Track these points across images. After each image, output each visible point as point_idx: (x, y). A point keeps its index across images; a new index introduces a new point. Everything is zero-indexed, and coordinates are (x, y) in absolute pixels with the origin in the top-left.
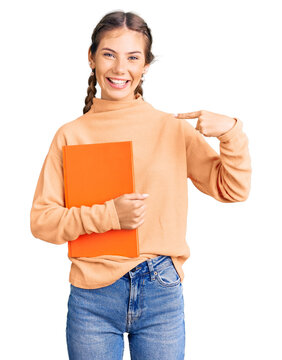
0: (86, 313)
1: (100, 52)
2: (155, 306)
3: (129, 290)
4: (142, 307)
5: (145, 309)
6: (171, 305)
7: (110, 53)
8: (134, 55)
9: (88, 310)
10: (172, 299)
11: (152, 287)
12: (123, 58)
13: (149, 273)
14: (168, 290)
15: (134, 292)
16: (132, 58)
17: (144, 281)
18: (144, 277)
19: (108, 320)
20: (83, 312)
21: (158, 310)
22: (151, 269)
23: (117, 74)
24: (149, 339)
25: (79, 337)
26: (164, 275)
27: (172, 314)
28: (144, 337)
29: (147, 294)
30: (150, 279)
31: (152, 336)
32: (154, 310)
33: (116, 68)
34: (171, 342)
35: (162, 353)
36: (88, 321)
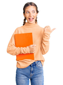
2: (37, 72)
3: (31, 69)
4: (34, 72)
5: (35, 73)
9: (21, 73)
10: (41, 71)
11: (36, 68)
13: (36, 65)
14: (40, 69)
15: (32, 69)
17: (34, 66)
18: (34, 65)
21: (38, 73)
24: (36, 80)
25: (19, 80)
26: (39, 65)
27: (41, 74)
28: (34, 80)
29: (35, 69)
31: (36, 79)
34: (41, 81)
35: (39, 83)
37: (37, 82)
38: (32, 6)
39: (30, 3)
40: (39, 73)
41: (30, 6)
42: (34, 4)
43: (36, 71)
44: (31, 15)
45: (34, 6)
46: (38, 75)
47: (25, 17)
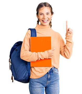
0: (36, 82)
1: (39, 14)
4: (51, 80)
6: (57, 78)
7: (42, 14)
8: (48, 13)
12: (45, 14)
16: (47, 14)
17: (51, 73)
19: (42, 84)
20: (35, 82)
22: (53, 70)
23: (45, 19)
30: (53, 73)
32: (53, 80)
33: (44, 18)
34: (57, 88)
36: (37, 85)
37: (53, 90)
38: (46, 7)
39: (43, 3)
40: (56, 79)
41: (44, 6)
42: (48, 5)
43: (53, 78)
44: (45, 18)
45: (49, 7)
46: (55, 82)
47: (38, 19)
